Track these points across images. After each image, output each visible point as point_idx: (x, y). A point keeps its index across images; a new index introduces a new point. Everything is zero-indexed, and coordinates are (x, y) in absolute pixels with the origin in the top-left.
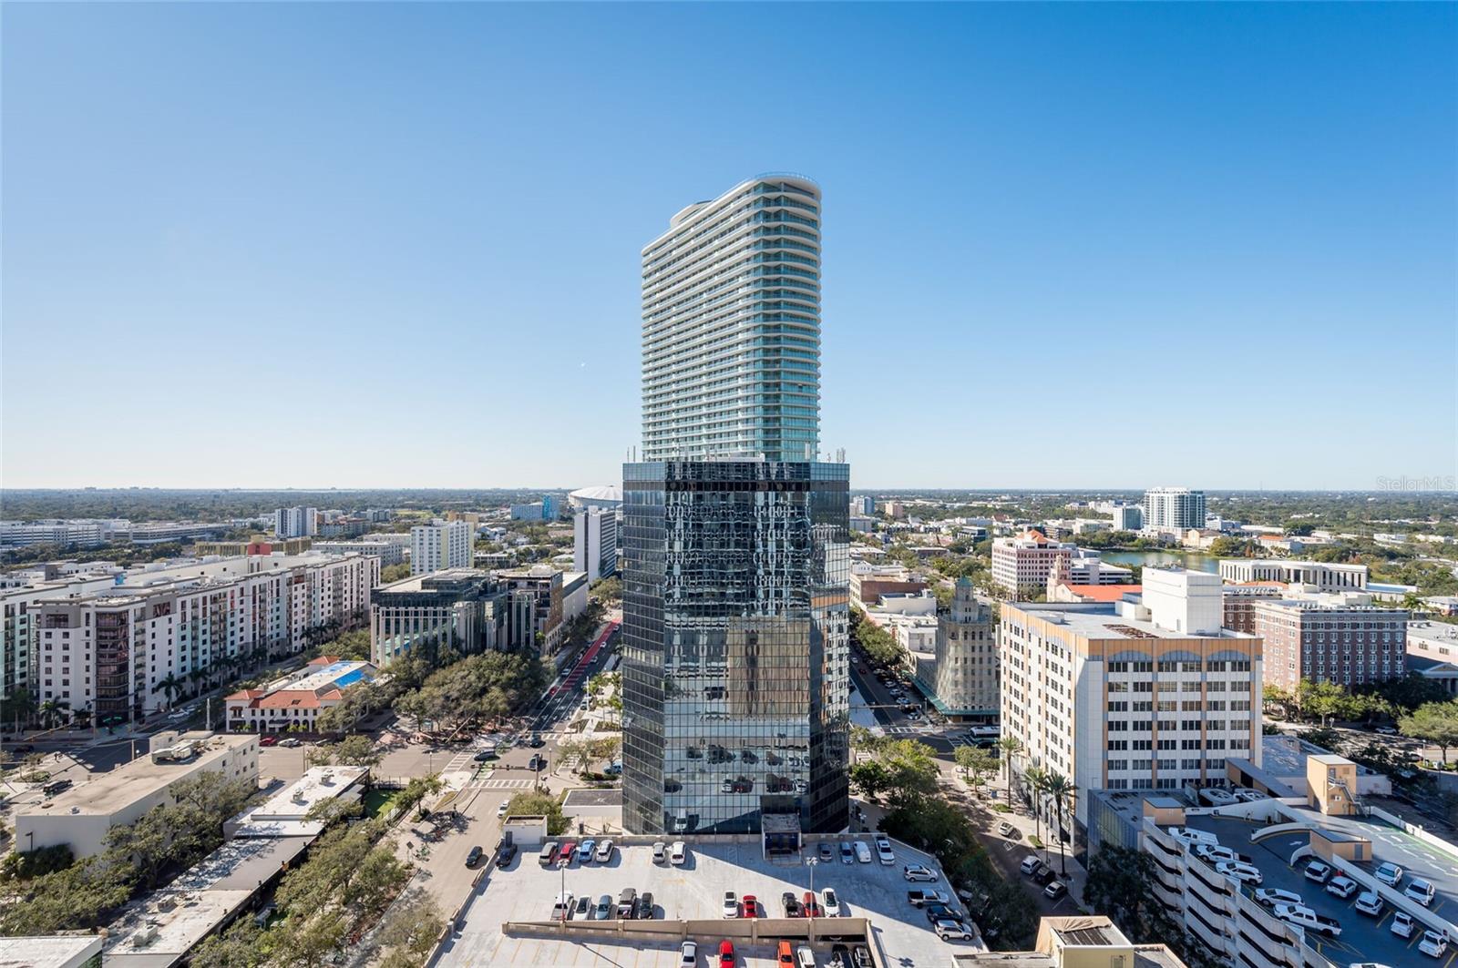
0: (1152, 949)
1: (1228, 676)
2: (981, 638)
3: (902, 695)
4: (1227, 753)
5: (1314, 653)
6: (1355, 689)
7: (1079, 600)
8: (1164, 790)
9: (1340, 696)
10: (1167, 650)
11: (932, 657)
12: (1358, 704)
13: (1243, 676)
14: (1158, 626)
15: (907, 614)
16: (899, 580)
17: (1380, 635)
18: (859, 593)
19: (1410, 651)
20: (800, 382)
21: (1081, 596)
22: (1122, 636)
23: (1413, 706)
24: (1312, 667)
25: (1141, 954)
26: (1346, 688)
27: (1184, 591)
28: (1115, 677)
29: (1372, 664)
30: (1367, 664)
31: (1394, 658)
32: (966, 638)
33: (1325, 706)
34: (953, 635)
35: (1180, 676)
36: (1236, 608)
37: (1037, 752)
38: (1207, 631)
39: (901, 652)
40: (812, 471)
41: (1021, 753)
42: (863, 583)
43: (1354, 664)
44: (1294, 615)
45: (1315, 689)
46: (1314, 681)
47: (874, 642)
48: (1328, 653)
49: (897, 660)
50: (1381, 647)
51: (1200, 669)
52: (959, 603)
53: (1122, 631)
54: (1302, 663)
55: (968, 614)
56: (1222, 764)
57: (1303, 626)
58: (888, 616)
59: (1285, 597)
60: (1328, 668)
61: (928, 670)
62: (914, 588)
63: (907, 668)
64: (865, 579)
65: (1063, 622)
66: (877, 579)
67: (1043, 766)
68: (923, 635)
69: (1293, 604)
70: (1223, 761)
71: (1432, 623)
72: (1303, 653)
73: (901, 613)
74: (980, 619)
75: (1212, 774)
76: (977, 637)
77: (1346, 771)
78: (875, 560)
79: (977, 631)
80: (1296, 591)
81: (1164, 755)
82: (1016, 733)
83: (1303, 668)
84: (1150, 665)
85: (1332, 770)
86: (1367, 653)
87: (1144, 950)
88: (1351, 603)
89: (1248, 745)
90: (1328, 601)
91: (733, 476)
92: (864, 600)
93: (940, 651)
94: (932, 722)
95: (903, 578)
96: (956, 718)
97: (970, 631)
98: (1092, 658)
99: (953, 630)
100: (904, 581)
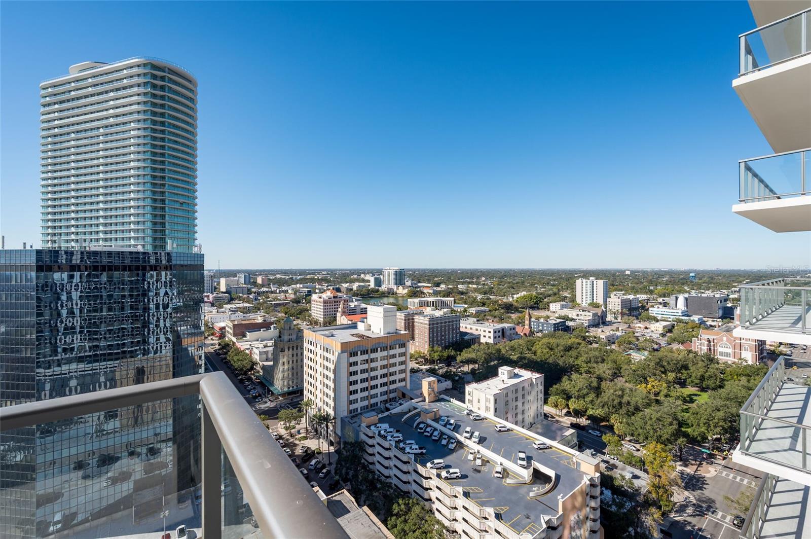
0: (339, 494)
1: (398, 351)
2: (297, 349)
3: (254, 388)
4: (398, 385)
5: (433, 335)
6: (446, 348)
7: (350, 322)
8: (373, 408)
9: (441, 351)
10: (374, 343)
11: (271, 363)
12: (445, 354)
13: (403, 350)
14: (373, 332)
15: (261, 341)
16: (258, 322)
17: (453, 325)
18: (231, 331)
19: (462, 330)
20: (181, 200)
21: (351, 321)
22: (356, 339)
23: (461, 351)
24: (432, 342)
25: (334, 498)
26: (443, 348)
27: (382, 315)
28: (352, 359)
29: (451, 337)
30: (449, 337)
31: (457, 333)
32: (289, 350)
33: (436, 356)
34: (282, 349)
35: (379, 354)
36: (409, 319)
37: (320, 404)
38: (391, 332)
39: (254, 364)
40: (173, 258)
41: (312, 407)
42: (234, 326)
43: (445, 338)
44: (426, 321)
45: (433, 350)
46: (433, 347)
47: (238, 360)
48: (437, 335)
49: (252, 369)
50: (453, 330)
51: (387, 350)
52: (286, 331)
53: (357, 336)
54: (429, 340)
55: (290, 337)
56: (395, 390)
57: (430, 325)
58: (250, 343)
59: (425, 313)
60: (437, 341)
61: (269, 372)
62: (266, 325)
63: (258, 372)
64: (236, 323)
65: (333, 336)
66: (244, 322)
67: (322, 411)
68: (268, 351)
69: (427, 316)
70: (396, 389)
71: (469, 318)
72: (429, 336)
73: (258, 340)
74: (297, 339)
75: (392, 395)
76: (295, 349)
77: (434, 383)
78: (245, 311)
79: (295, 346)
80: (428, 310)
81: (373, 392)
82: (311, 397)
83: (429, 342)
84: (367, 351)
85: (430, 383)
86: (449, 333)
87: (335, 496)
88: (445, 313)
89: (404, 380)
90: (438, 313)
91: (105, 261)
92: (235, 335)
93: (275, 359)
94: (270, 400)
95: (260, 320)
96: (283, 395)
97: (291, 346)
98: (342, 352)
99: (282, 347)
100: (261, 321)
